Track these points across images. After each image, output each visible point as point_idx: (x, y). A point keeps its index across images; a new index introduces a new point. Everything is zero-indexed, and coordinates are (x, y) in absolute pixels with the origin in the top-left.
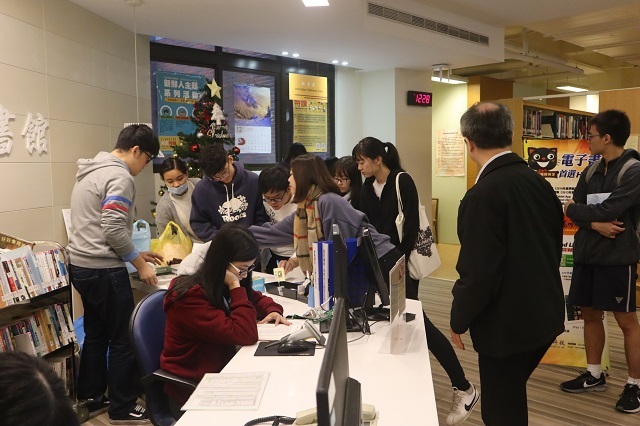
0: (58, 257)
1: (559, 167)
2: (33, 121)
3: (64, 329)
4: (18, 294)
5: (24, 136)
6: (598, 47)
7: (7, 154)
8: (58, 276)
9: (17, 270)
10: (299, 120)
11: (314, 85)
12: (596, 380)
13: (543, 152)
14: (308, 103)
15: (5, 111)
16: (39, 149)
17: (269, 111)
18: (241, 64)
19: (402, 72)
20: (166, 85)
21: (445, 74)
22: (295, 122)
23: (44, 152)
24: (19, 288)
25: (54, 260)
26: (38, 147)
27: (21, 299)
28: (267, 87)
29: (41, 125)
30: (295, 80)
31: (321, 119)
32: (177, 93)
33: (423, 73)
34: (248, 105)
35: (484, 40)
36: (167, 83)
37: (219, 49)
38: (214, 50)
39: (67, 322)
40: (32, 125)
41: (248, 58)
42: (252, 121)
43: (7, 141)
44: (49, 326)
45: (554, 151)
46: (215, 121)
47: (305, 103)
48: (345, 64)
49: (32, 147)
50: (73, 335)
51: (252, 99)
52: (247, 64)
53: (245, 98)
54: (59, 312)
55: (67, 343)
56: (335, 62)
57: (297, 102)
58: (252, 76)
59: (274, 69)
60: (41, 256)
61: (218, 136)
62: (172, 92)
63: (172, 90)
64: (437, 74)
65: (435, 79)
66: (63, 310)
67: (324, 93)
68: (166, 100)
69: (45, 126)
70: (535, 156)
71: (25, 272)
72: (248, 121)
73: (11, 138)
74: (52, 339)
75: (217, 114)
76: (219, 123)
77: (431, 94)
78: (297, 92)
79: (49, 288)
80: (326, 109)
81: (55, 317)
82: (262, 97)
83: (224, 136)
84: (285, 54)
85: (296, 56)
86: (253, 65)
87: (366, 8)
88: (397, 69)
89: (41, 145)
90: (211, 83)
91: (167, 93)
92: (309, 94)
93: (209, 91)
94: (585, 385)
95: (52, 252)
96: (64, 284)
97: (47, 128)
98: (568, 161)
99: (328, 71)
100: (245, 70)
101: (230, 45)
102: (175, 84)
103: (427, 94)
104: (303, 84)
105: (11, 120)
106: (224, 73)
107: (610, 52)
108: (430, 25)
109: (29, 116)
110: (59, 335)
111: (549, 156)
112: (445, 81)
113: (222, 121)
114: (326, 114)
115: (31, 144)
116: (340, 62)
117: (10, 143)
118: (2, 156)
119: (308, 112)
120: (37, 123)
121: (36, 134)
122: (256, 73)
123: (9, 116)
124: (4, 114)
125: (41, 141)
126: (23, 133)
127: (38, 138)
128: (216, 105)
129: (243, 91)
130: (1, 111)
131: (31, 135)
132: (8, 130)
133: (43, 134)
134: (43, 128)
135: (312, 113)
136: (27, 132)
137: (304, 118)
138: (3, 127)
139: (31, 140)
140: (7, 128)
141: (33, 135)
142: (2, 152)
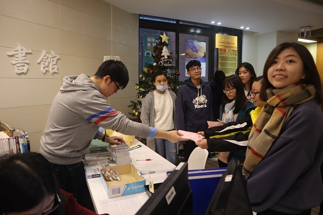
0: (22, 141)
2: (47, 55)
5: (39, 63)
7: (23, 73)
10: (222, 60)
11: (228, 40)
14: (227, 51)
15: (23, 48)
16: (51, 71)
17: (205, 55)
18: (192, 30)
19: (280, 33)
20: (148, 41)
22: (220, 60)
23: (54, 73)
25: (18, 143)
26: (50, 69)
28: (205, 42)
29: (53, 58)
30: (218, 37)
31: (234, 59)
34: (193, 51)
36: (149, 40)
40: (46, 57)
41: (196, 26)
43: (24, 66)
46: (164, 56)
47: (225, 50)
48: (248, 29)
49: (45, 70)
51: (195, 48)
52: (196, 30)
53: (192, 47)
56: (242, 28)
57: (221, 50)
58: (196, 36)
59: (209, 32)
61: (165, 65)
63: (151, 43)
64: (302, 36)
67: (236, 45)
68: (148, 48)
73: (28, 64)
75: (165, 52)
76: (166, 57)
78: (221, 44)
80: (237, 54)
82: (201, 47)
83: (169, 65)
84: (213, 23)
85: (219, 24)
88: (278, 31)
89: (53, 69)
90: (163, 35)
91: (149, 45)
92: (227, 45)
93: (161, 39)
95: (17, 138)
97: (58, 59)
99: (239, 34)
100: (194, 34)
102: (153, 40)
104: (224, 40)
105: (27, 53)
106: (180, 34)
109: (44, 52)
113: (168, 56)
114: (237, 57)
115: (44, 68)
116: (245, 28)
117: (26, 67)
118: (19, 74)
119: (227, 56)
120: (50, 56)
121: (49, 62)
122: (199, 34)
123: (25, 51)
124: (22, 50)
125: (53, 67)
126: (38, 62)
127: (51, 65)
128: (165, 47)
129: (191, 44)
130: (19, 48)
131: (45, 63)
132: (25, 59)
133: (54, 62)
134: (55, 59)
135: (229, 56)
136: (42, 61)
137: (224, 58)
138: (20, 58)
139: (45, 66)
140: (25, 58)
141: (47, 63)
142: (19, 72)
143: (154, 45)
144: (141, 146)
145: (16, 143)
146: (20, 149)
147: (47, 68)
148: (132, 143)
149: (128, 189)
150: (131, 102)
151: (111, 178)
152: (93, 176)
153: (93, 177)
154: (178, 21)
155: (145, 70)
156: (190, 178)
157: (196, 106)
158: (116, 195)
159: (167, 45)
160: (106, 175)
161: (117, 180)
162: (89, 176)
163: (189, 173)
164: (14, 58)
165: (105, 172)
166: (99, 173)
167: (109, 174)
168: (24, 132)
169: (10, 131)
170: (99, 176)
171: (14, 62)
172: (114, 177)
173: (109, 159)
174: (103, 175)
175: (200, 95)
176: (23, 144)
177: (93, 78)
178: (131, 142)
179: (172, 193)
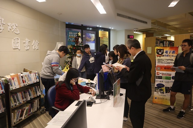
0: (37, 75)
1: (164, 54)
3: (38, 92)
4: (25, 84)
5: (32, 46)
6: (174, 25)
7: (28, 50)
8: (36, 79)
9: (25, 78)
10: (102, 42)
11: (104, 33)
12: (172, 109)
13: (160, 50)
14: (104, 38)
16: (36, 49)
17: (94, 40)
18: (88, 29)
19: (126, 31)
21: (137, 31)
23: (37, 49)
24: (26, 82)
25: (36, 75)
27: (26, 85)
28: (94, 34)
30: (100, 32)
31: (107, 41)
32: (72, 35)
33: (132, 31)
35: (146, 23)
36: (70, 33)
37: (82, 25)
38: (81, 25)
39: (39, 90)
41: (90, 27)
44: (34, 91)
45: (163, 50)
47: (103, 38)
48: (113, 28)
49: (34, 48)
50: (40, 93)
51: (90, 37)
52: (89, 29)
54: (37, 88)
55: (38, 95)
56: (110, 28)
57: (101, 37)
58: (90, 31)
59: (96, 30)
60: (32, 74)
61: (80, 45)
62: (71, 35)
64: (135, 31)
65: (134, 32)
66: (38, 87)
67: (108, 35)
70: (158, 51)
71: (27, 78)
72: (89, 42)
73: (29, 46)
74: (35, 94)
75: (80, 40)
76: (80, 42)
77: (133, 36)
78: (101, 35)
79: (34, 82)
80: (108, 39)
81: (36, 89)
82: (92, 36)
83: (82, 45)
84: (98, 26)
85: (100, 26)
86: (91, 29)
87: (116, 14)
88: (125, 30)
89: (37, 47)
90: (79, 33)
91: (70, 35)
92: (104, 35)
93: (78, 35)
94: (169, 110)
95: (35, 73)
96: (38, 81)
97: (38, 44)
98: (166, 52)
99: (109, 30)
100: (89, 30)
101: (85, 24)
102: (72, 33)
104: (102, 33)
105: (29, 42)
106: (83, 31)
107: (177, 26)
108: (133, 19)
109: (34, 41)
110: (36, 93)
111: (162, 51)
112: (137, 33)
113: (81, 42)
118: (27, 50)
119: (104, 40)
120: (36, 42)
123: (29, 41)
129: (88, 35)
130: (27, 39)
133: (37, 45)
136: (33, 44)
138: (27, 44)
141: (35, 45)
142: (27, 49)
150: (65, 61)
157: (91, 62)
159: (80, 37)
164: (25, 44)
169: (30, 71)
171: (25, 45)
175: (91, 57)
177: (57, 51)
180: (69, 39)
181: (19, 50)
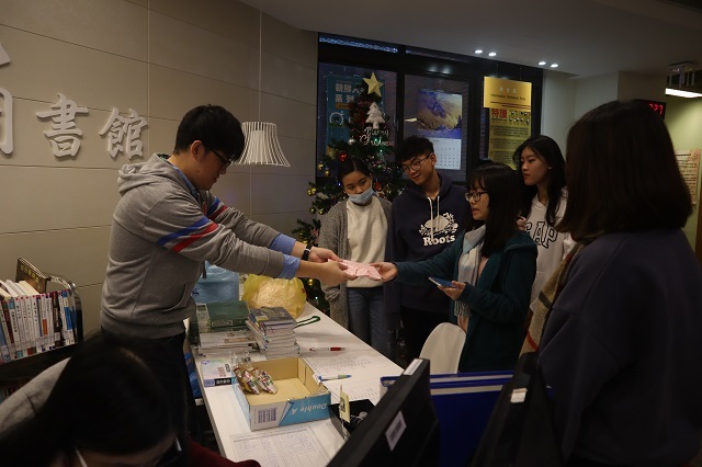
0: (65, 302)
2: (119, 117)
5: (104, 136)
7: (69, 157)
8: (58, 329)
10: (496, 134)
11: (511, 91)
14: (509, 113)
15: (70, 102)
16: (129, 153)
17: (460, 121)
18: (433, 70)
20: (337, 89)
22: (492, 135)
23: (135, 157)
25: (56, 306)
26: (127, 149)
28: (459, 94)
29: (133, 124)
30: (489, 84)
31: (524, 131)
34: (435, 114)
36: (339, 88)
38: (396, 50)
40: (118, 123)
41: (441, 58)
42: (439, 132)
43: (71, 141)
46: (371, 125)
47: (504, 113)
48: (554, 66)
49: (116, 150)
51: (439, 107)
52: (440, 68)
53: (432, 105)
56: (542, 64)
57: (495, 111)
58: (440, 81)
59: (469, 74)
61: (374, 143)
62: (344, 98)
63: (344, 95)
65: (669, 91)
67: (528, 101)
68: (337, 106)
69: (141, 125)
72: (433, 132)
73: (80, 137)
75: (374, 115)
76: (375, 127)
77: (664, 104)
78: (495, 99)
79: (33, 350)
80: (529, 120)
82: (452, 106)
84: (478, 53)
85: (492, 55)
88: (621, 72)
89: (133, 148)
90: (369, 77)
91: (339, 98)
92: (508, 101)
97: (143, 128)
99: (536, 77)
100: (437, 75)
102: (348, 88)
103: (659, 103)
104: (501, 89)
105: (77, 114)
106: (406, 76)
109: (114, 112)
113: (380, 125)
114: (529, 127)
115: (114, 145)
116: (549, 64)
117: (76, 143)
118: (61, 159)
119: (508, 124)
120: (127, 121)
121: (125, 134)
122: (447, 77)
123: (74, 109)
124: (69, 106)
125: (133, 144)
126: (102, 132)
127: (128, 139)
128: (374, 104)
129: (429, 98)
130: (62, 102)
131: (115, 135)
132: (74, 127)
133: (136, 134)
134: (137, 128)
135: (513, 125)
136: (109, 130)
137: (503, 131)
138: (64, 123)
139: (115, 141)
140: (72, 124)
141: (120, 136)
142: (61, 153)
143: (350, 99)
144: (319, 319)
145: (54, 307)
146: (60, 319)
147: (119, 147)
148: (299, 312)
149: (294, 411)
150: (299, 222)
151: (255, 388)
152: (218, 382)
153: (216, 385)
154: (402, 48)
155: (331, 153)
156: (434, 392)
157: (428, 241)
158: (267, 424)
159: (378, 100)
160: (245, 380)
161: (267, 391)
162: (208, 383)
163: (432, 381)
164: (50, 124)
165: (243, 375)
166: (229, 375)
167: (252, 378)
168: (70, 284)
169: (41, 279)
170: (229, 382)
171: (50, 133)
172: (261, 384)
173: (250, 345)
174: (239, 381)
175: (436, 216)
176: (67, 309)
178: (298, 309)
179: (399, 425)
180: (337, 118)
181: (9, 156)
